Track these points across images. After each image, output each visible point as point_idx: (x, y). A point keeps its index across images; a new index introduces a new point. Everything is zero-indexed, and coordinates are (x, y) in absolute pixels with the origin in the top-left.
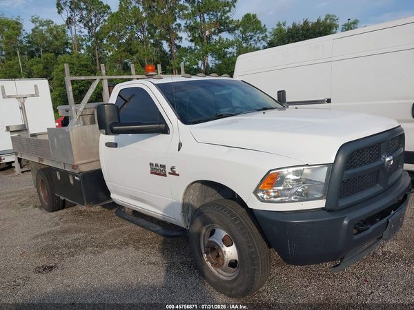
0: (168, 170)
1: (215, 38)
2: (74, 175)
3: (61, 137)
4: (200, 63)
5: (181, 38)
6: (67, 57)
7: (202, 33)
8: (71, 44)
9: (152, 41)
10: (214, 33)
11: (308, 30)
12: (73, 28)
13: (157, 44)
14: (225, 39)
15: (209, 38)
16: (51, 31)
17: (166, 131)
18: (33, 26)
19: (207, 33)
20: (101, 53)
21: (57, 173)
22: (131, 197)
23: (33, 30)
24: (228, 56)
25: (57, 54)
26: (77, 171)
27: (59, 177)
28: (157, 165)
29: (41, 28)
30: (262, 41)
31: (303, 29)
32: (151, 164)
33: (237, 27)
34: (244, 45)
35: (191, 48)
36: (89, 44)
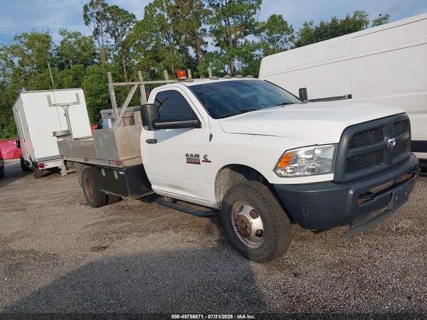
0: (201, 158)
1: (241, 41)
2: (118, 170)
3: (106, 136)
4: (227, 67)
5: (207, 43)
6: (95, 67)
7: (227, 36)
8: (99, 54)
9: (178, 47)
10: (240, 36)
11: (336, 28)
12: (100, 38)
13: (183, 51)
14: (251, 42)
15: (235, 42)
16: (79, 42)
17: (198, 125)
18: (62, 38)
19: (233, 36)
20: (128, 61)
21: (102, 170)
22: (170, 186)
23: (62, 42)
24: (255, 58)
25: (86, 65)
26: (121, 167)
27: (104, 174)
28: (191, 155)
29: (69, 40)
30: (289, 42)
31: (331, 27)
32: (187, 155)
33: (263, 29)
34: (271, 47)
35: (217, 52)
36: (116, 53)
